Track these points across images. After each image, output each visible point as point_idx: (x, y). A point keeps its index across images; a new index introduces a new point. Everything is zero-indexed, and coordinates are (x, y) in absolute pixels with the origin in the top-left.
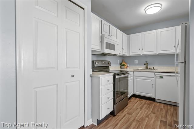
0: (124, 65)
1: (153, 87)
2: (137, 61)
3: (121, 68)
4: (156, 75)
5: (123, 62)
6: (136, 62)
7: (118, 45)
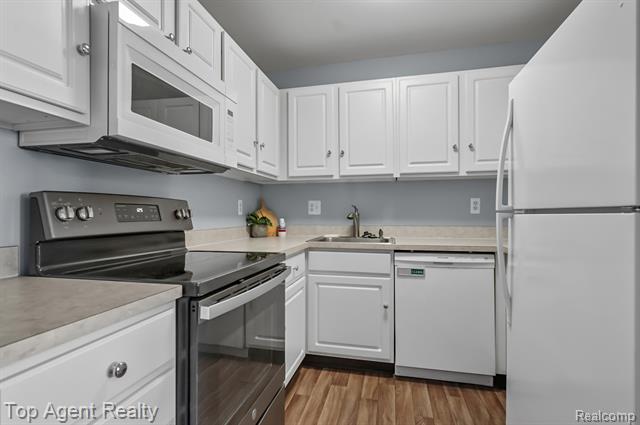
0: (265, 222)
1: (385, 317)
2: (319, 203)
3: (251, 236)
4: (399, 266)
5: (259, 208)
6: (315, 207)
7: (230, 113)
